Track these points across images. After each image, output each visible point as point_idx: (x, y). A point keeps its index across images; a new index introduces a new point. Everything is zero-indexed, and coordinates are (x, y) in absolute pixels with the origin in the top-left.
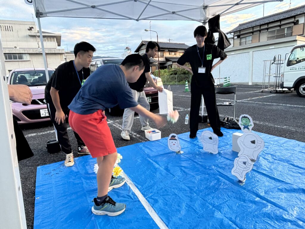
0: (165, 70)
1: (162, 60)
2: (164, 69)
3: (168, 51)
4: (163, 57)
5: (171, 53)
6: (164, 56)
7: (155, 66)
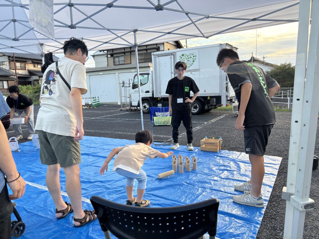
0: (28, 86)
1: (24, 74)
2: (26, 86)
3: (32, 62)
4: (25, 70)
5: (36, 65)
6: (27, 68)
7: (14, 80)
